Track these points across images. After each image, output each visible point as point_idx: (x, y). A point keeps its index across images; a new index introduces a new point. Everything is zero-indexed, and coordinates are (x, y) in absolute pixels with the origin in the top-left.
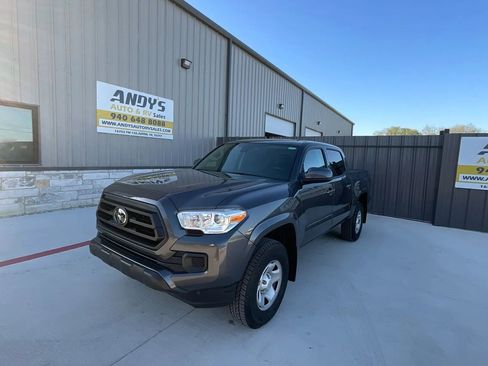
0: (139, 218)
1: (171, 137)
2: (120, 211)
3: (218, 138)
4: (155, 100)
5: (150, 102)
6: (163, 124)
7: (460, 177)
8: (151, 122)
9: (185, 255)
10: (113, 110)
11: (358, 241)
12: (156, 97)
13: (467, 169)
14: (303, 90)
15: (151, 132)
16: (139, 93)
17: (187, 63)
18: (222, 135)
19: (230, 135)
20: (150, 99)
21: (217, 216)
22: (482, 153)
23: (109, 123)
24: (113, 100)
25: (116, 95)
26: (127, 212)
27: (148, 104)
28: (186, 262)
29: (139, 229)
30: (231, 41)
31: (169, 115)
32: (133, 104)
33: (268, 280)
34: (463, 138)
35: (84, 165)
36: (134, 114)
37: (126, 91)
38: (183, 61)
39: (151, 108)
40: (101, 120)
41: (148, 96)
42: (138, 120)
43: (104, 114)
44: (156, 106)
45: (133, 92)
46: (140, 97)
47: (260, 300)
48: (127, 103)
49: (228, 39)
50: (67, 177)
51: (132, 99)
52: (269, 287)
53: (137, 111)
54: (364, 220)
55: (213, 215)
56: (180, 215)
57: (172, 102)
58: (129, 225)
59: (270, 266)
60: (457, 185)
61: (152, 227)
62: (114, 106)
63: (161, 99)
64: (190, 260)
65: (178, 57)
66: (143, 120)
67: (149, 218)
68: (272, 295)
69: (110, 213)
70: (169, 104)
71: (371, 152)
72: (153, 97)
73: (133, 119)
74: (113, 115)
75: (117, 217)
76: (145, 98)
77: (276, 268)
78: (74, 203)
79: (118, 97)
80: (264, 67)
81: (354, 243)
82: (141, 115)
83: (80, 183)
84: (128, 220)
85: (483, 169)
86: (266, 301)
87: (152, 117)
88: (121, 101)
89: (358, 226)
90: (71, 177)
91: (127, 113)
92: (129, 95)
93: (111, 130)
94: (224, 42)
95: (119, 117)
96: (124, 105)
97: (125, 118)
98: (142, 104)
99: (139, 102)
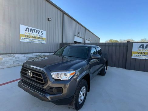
0: (37, 75)
1: (45, 43)
2: (30, 72)
3: (60, 43)
4: (40, 31)
5: (38, 32)
6: (42, 39)
7: (133, 55)
8: (38, 38)
9: (54, 88)
10: (26, 34)
11: (105, 75)
12: (40, 30)
13: (135, 52)
14: (85, 28)
15: (39, 41)
16: (34, 29)
17: (50, 19)
18: (61, 42)
19: (64, 42)
20: (38, 31)
21: (65, 73)
22: (139, 48)
23: (24, 38)
24: (25, 31)
25: (26, 29)
26: (32, 72)
27: (37, 32)
28: (55, 91)
29: (37, 79)
30: (64, 13)
31: (44, 36)
32: (32, 32)
33: (82, 93)
34: (133, 44)
35: (15, 53)
36: (33, 35)
37: (30, 28)
38: (49, 18)
39: (38, 33)
40: (21, 37)
41: (37, 30)
42: (34, 37)
43: (23, 35)
44: (40, 33)
45: (32, 28)
46: (35, 30)
47: (79, 100)
48: (30, 32)
49: (63, 12)
50: (9, 56)
51: (32, 31)
52: (82, 96)
53: (34, 35)
54: (107, 69)
55: (64, 73)
56: (52, 73)
57: (45, 32)
58: (33, 77)
59: (83, 88)
60: (132, 57)
61: (42, 78)
62: (26, 33)
63: (42, 31)
64: (56, 90)
65: (47, 17)
66: (36, 38)
67: (41, 75)
68: (83, 98)
69: (26, 72)
70: (44, 32)
71: (107, 47)
72: (39, 30)
73: (32, 37)
74: (26, 36)
75: (28, 74)
76: (36, 30)
77: (84, 89)
78: (12, 65)
79: (27, 30)
80: (74, 21)
81: (104, 76)
82: (35, 36)
83: (14, 58)
84: (33, 75)
85: (139, 53)
86: (81, 100)
87: (39, 36)
88: (28, 31)
89: (105, 71)
90: (11, 56)
91: (30, 35)
92: (31, 29)
93: (25, 41)
94: (62, 13)
95: (28, 36)
96: (29, 32)
97: (30, 37)
98: (35, 32)
99: (34, 31)
